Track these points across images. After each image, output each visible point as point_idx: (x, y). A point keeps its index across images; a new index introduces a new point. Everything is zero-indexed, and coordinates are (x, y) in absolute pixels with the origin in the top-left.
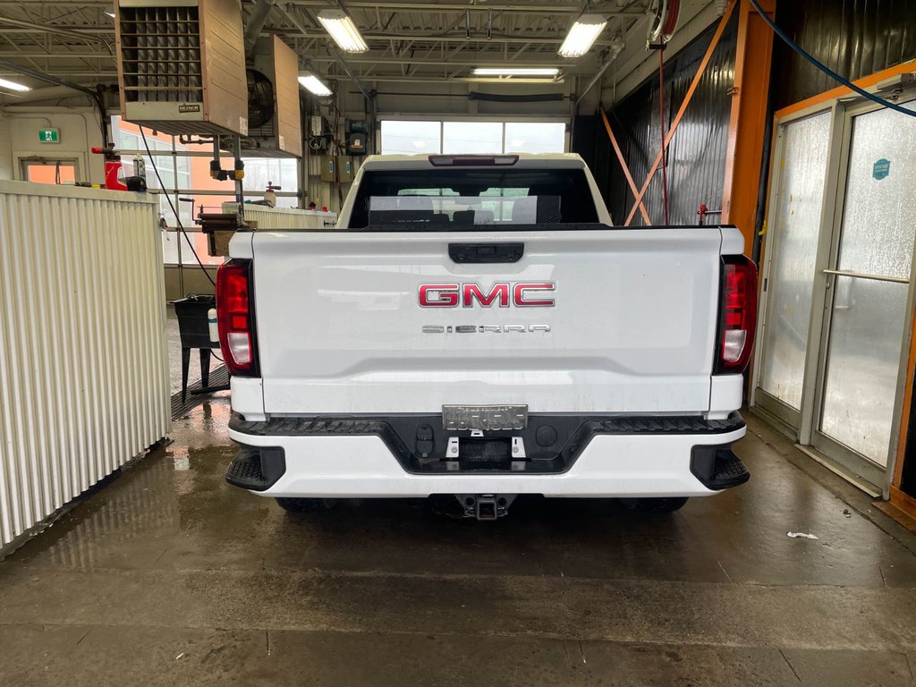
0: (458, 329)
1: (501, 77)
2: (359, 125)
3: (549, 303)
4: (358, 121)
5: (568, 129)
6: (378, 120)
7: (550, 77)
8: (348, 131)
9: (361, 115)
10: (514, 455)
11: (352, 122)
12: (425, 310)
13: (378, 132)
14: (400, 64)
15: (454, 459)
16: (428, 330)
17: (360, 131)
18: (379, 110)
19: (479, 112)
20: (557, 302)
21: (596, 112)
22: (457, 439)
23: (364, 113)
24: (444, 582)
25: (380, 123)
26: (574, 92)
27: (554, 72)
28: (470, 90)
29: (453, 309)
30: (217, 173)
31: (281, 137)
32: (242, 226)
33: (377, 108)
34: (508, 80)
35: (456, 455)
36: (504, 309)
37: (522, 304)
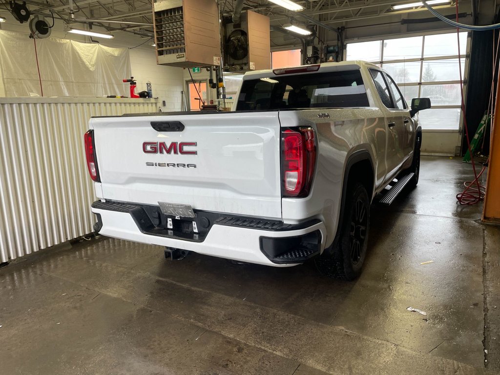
0: (159, 165)
1: (414, 8)
2: (332, 48)
3: (195, 153)
5: (469, 35)
7: (448, 4)
8: (326, 52)
9: (335, 42)
10: (194, 231)
11: (328, 47)
12: (146, 154)
13: (344, 50)
15: (171, 229)
16: (149, 164)
17: (333, 51)
18: (347, 38)
19: (409, 31)
20: (198, 153)
22: (171, 219)
23: (337, 41)
25: (346, 46)
28: (402, 18)
29: (156, 154)
30: (212, 84)
31: (251, 63)
32: (220, 111)
34: (420, 9)
35: (172, 227)
36: (176, 155)
37: (182, 153)
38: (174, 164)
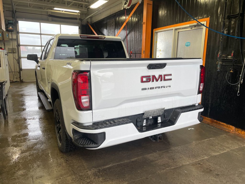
0: (151, 88)
1: (61, 11)
2: (11, 22)
3: (171, 79)
4: (11, 20)
5: (79, 28)
6: (17, 20)
7: (76, 13)
8: (7, 23)
9: (11, 18)
10: (158, 122)
11: (8, 20)
12: (143, 84)
13: (17, 24)
14: (28, 3)
16: (143, 89)
17: (11, 24)
19: (52, 21)
20: (172, 79)
21: (86, 24)
22: (146, 120)
24: (133, 162)
25: (18, 22)
26: (80, 18)
27: (78, 11)
28: (49, 14)
29: (149, 83)
33: (16, 17)
34: (63, 12)
36: (161, 82)
37: (165, 80)
38: (160, 87)
